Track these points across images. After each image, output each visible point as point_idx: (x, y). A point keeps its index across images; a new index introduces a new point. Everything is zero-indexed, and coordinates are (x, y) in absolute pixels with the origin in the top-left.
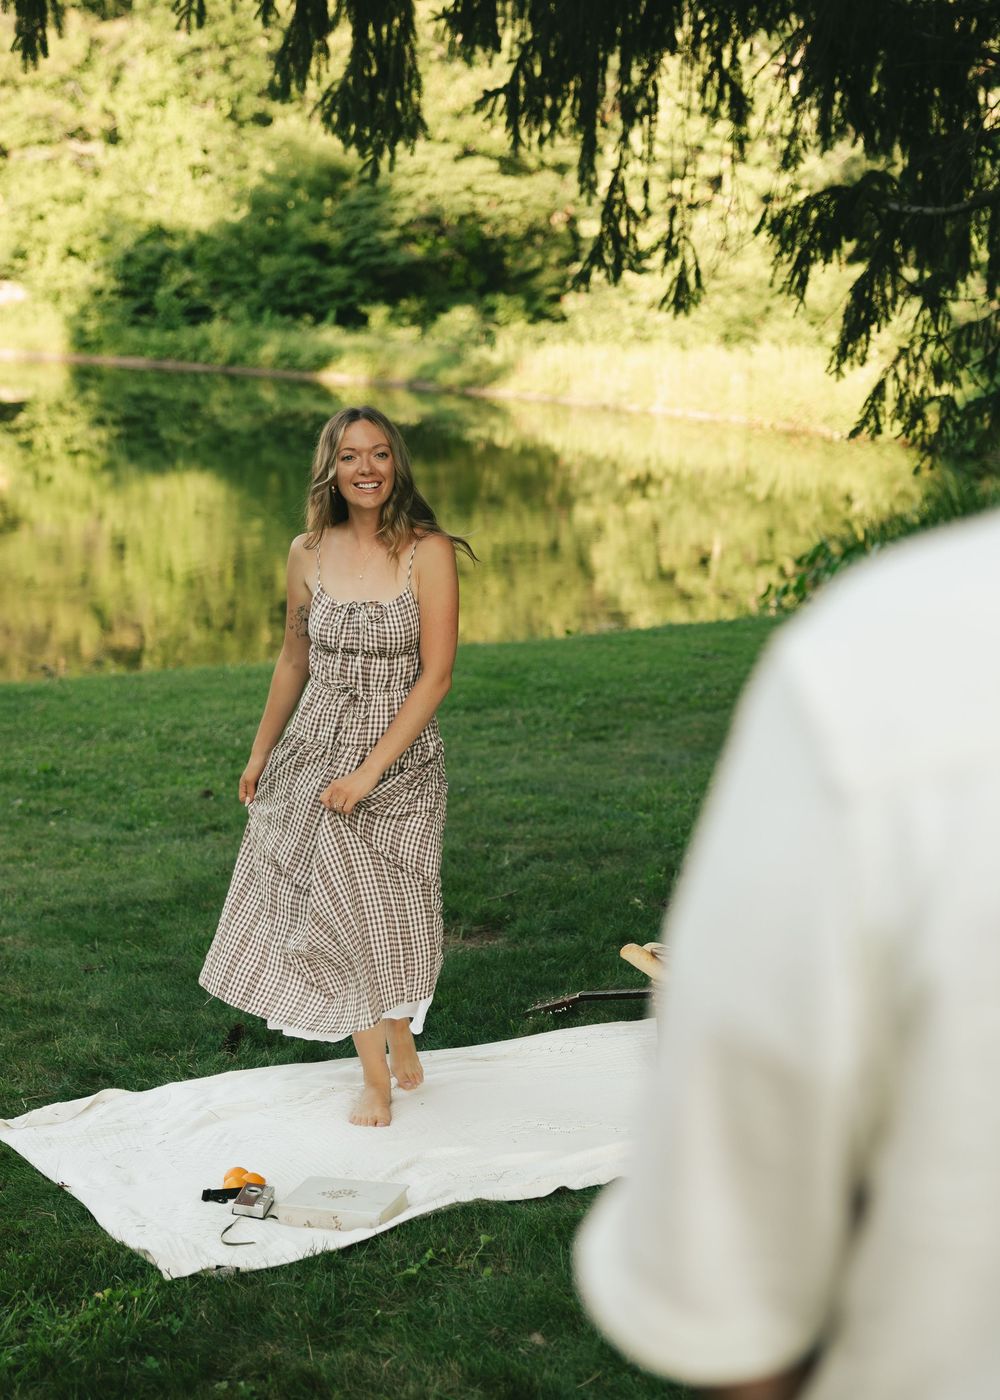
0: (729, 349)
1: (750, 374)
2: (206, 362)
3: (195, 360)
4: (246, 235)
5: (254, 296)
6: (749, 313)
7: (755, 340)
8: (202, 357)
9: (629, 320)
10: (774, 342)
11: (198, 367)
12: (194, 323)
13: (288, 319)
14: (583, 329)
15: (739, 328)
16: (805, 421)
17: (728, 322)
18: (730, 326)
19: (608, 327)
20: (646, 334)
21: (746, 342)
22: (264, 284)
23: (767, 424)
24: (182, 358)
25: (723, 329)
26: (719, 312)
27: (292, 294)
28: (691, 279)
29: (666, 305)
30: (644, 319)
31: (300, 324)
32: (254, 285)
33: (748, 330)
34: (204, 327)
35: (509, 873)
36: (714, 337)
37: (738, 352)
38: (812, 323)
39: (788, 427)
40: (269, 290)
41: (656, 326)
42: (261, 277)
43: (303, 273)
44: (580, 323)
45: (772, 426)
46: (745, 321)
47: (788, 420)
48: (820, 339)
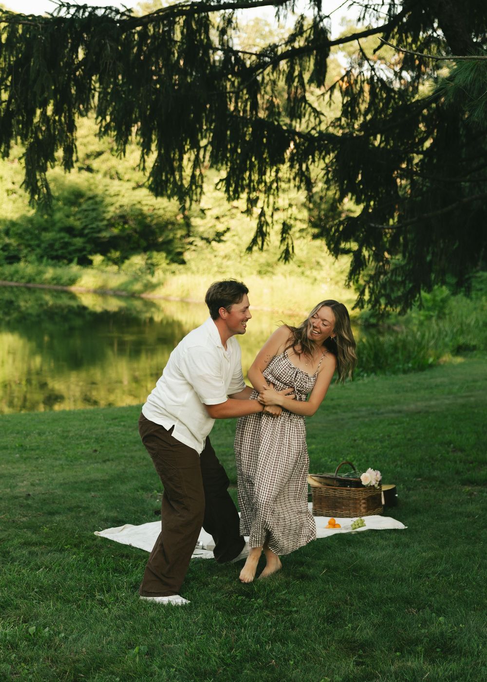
0: (262, 278)
1: (272, 289)
2: (17, 281)
3: (12, 280)
4: (35, 222)
5: (38, 251)
6: (270, 261)
7: (273, 273)
8: (15, 279)
9: (215, 264)
10: (284, 275)
11: (13, 284)
12: (11, 263)
13: (54, 262)
14: (194, 268)
15: (265, 268)
16: (298, 310)
17: (261, 265)
18: (261, 267)
19: (205, 267)
20: (223, 270)
21: (269, 274)
22: (43, 245)
23: (280, 311)
24: (5, 279)
25: (258, 269)
26: (256, 261)
27: (57, 250)
28: (290, 249)
29: (281, 259)
30: (222, 264)
31: (61, 264)
32: (38, 246)
33: (270, 269)
34: (15, 265)
36: (255, 272)
37: (266, 279)
38: (299, 266)
39: (290, 312)
40: (46, 248)
41: (228, 267)
42: (43, 242)
43: (62, 241)
44: (192, 265)
45: (283, 312)
46: (268, 265)
47: (290, 309)
48: (303, 273)
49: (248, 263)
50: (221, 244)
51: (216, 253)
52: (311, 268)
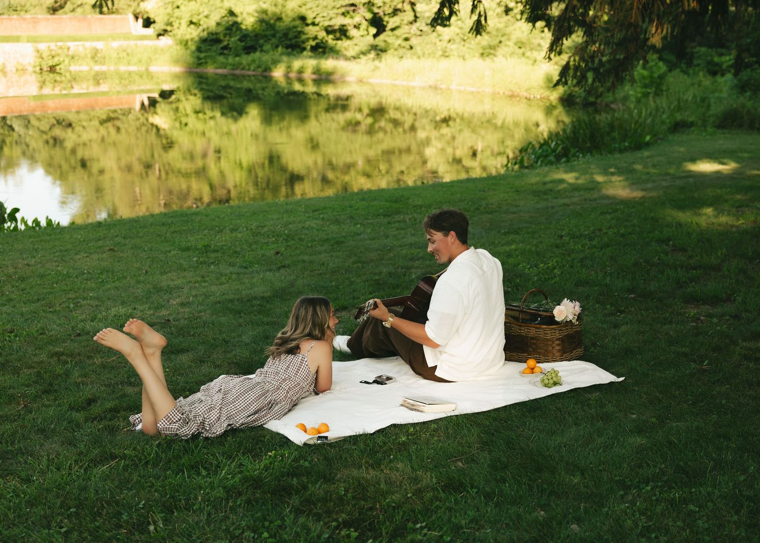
0: (484, 60)
1: (494, 70)
2: (254, 71)
3: (249, 70)
4: (269, 13)
5: (274, 40)
6: (492, 44)
7: (495, 56)
8: (252, 68)
9: (439, 48)
10: (504, 56)
11: (250, 73)
12: (248, 53)
13: (290, 50)
14: (420, 52)
15: (488, 50)
16: (518, 91)
17: (484, 48)
18: (484, 49)
19: (430, 51)
20: (447, 54)
21: (491, 56)
22: (278, 35)
23: (501, 92)
24: (243, 69)
25: (481, 51)
26: (478, 44)
27: (291, 40)
28: (483, 19)
29: (472, 31)
30: (446, 47)
31: (295, 52)
32: (274, 36)
33: (492, 51)
34: (252, 54)
35: (416, 281)
36: (477, 55)
37: (488, 60)
38: (520, 48)
39: (511, 93)
40: (280, 38)
41: (451, 50)
42: (278, 32)
43: (295, 30)
44: (419, 49)
45: (504, 93)
47: (511, 91)
48: (524, 54)
49: (471, 46)
50: (446, 29)
51: (441, 38)
52: (531, 49)
